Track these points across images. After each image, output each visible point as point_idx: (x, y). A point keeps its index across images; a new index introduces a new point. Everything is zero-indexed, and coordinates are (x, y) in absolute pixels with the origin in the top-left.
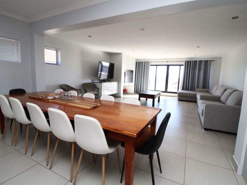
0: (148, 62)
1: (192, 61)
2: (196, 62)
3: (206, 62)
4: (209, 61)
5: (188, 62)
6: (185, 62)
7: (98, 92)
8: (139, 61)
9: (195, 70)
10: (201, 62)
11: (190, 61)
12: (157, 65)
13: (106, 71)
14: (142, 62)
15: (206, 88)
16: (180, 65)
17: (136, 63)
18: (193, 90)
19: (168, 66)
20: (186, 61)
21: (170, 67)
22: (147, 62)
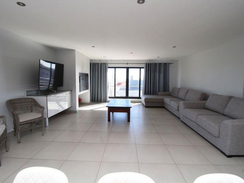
0: (105, 64)
1: (153, 63)
2: (156, 64)
3: (165, 64)
4: (168, 64)
5: (149, 64)
6: (145, 64)
7: (42, 113)
8: (94, 62)
9: (155, 73)
10: (160, 64)
11: (151, 64)
12: (115, 68)
13: (47, 74)
14: (98, 64)
15: (167, 91)
16: (140, 68)
17: (90, 64)
18: (155, 93)
19: (128, 69)
20: (147, 64)
21: (130, 69)
22: (103, 63)
